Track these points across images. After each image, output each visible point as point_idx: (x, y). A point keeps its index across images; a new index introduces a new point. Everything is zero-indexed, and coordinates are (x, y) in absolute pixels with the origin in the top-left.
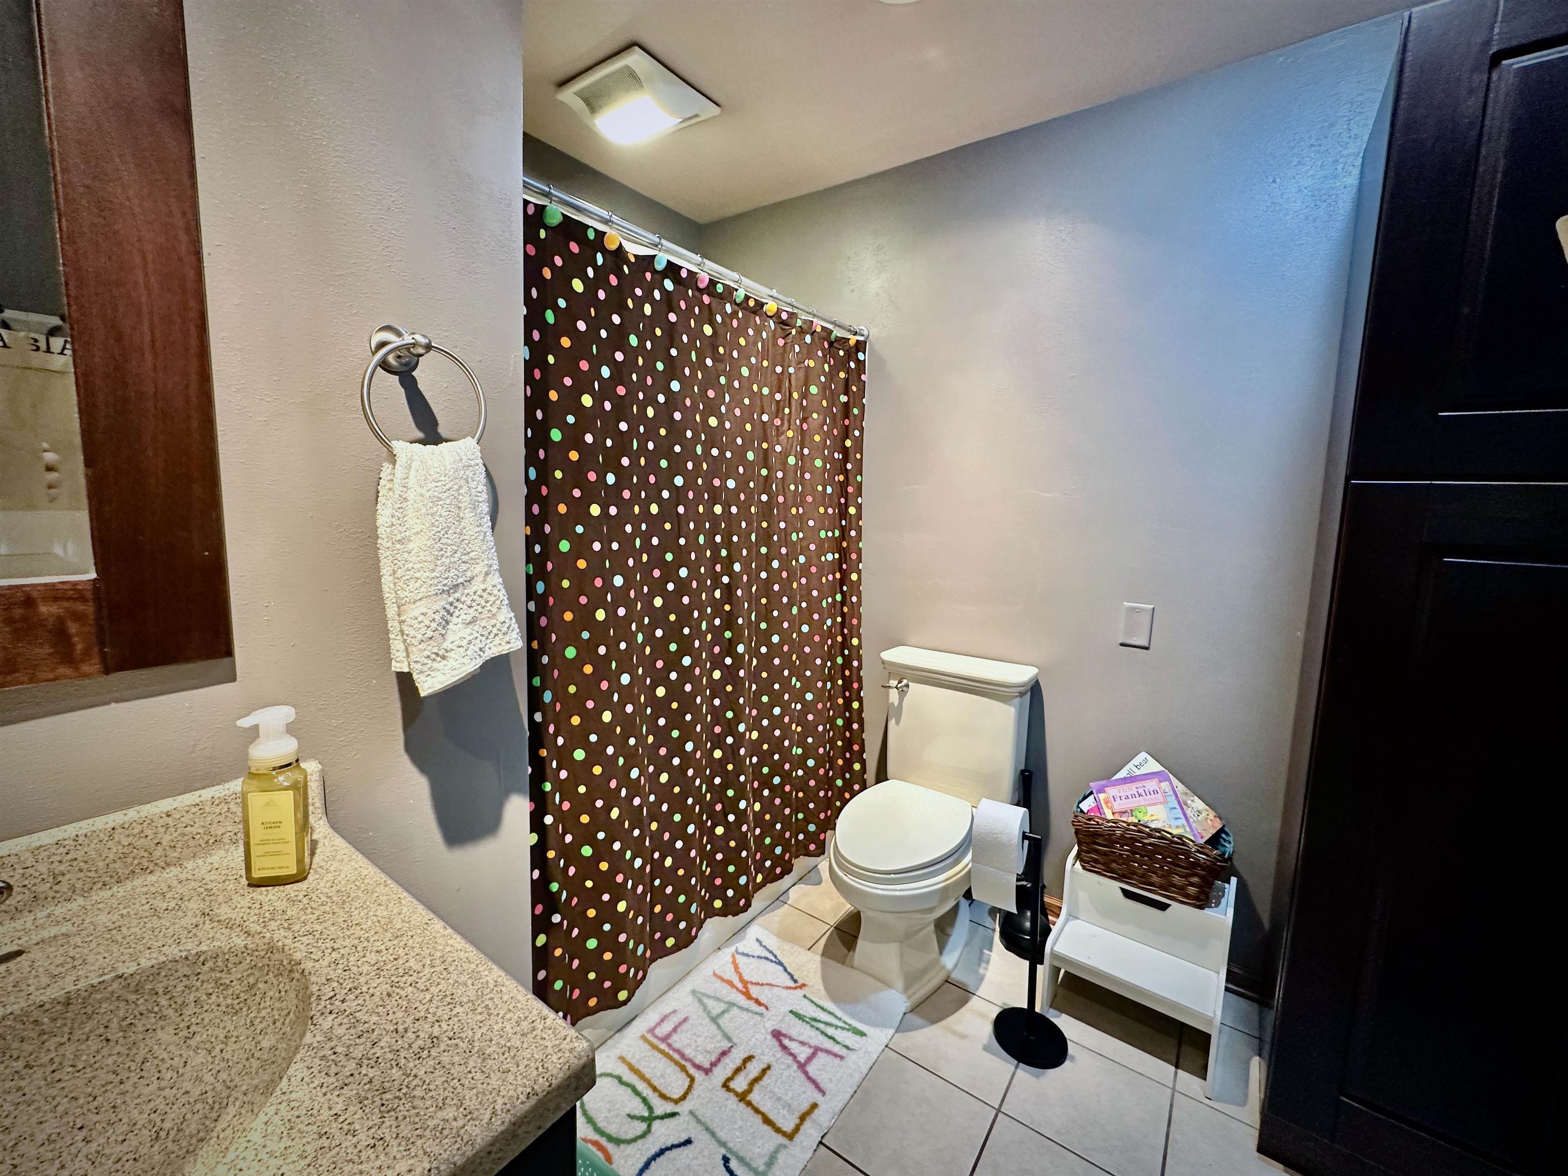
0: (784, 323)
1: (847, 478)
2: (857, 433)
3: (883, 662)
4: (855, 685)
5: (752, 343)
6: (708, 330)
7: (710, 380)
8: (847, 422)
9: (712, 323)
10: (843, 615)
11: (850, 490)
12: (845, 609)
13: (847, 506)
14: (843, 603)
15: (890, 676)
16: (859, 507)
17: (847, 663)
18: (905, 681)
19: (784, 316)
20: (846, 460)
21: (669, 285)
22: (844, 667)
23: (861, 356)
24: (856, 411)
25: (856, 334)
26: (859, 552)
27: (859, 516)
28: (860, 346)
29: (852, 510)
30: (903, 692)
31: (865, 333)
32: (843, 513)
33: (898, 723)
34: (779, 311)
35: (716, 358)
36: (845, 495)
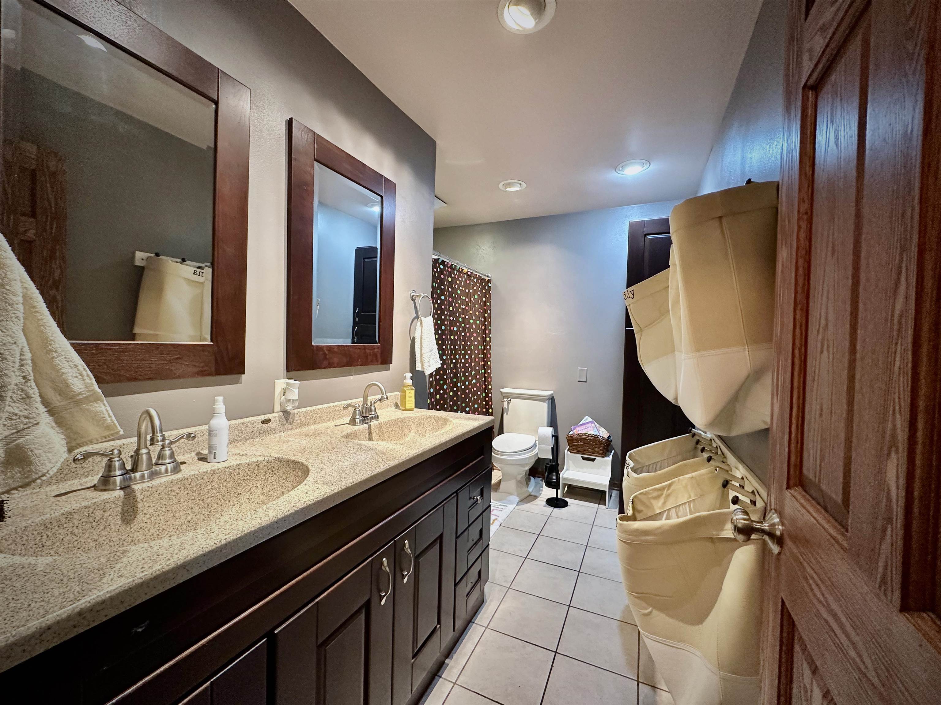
0: (469, 275)
1: (485, 327)
2: (489, 312)
3: (501, 393)
4: (490, 403)
5: (460, 282)
6: (450, 279)
7: (450, 296)
8: (485, 308)
9: (451, 277)
10: (485, 377)
11: (487, 332)
12: (486, 375)
13: (486, 338)
14: (485, 373)
15: (504, 397)
16: (490, 338)
17: (487, 395)
18: (509, 399)
19: (469, 273)
20: (485, 321)
21: (442, 267)
22: (485, 397)
23: (490, 285)
24: (488, 304)
25: (487, 276)
26: (490, 354)
27: (490, 341)
28: (489, 281)
29: (488, 339)
30: (508, 403)
31: (490, 276)
32: (484, 340)
33: (507, 414)
34: (468, 272)
35: (452, 288)
36: (485, 333)
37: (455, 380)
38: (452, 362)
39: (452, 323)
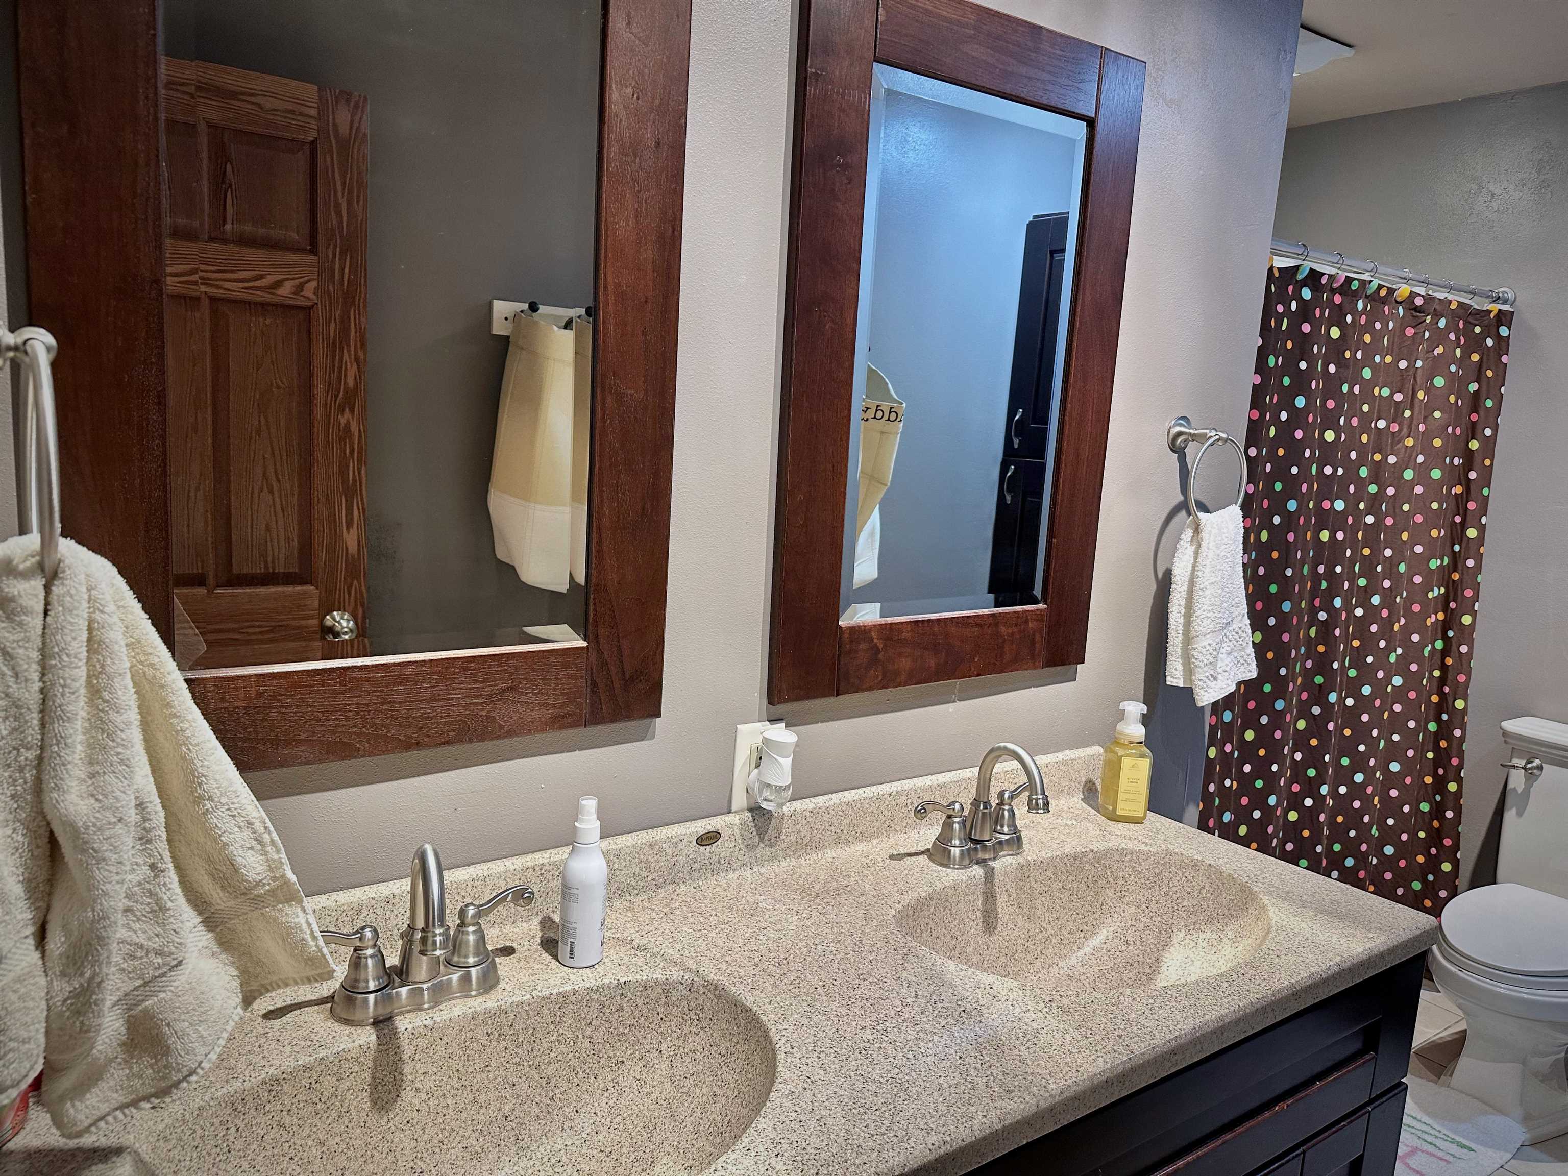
0: (1417, 309)
1: (1468, 489)
2: (1488, 432)
3: (1505, 734)
4: (1455, 761)
5: (1377, 337)
6: (1335, 333)
7: (1331, 387)
8: (1474, 417)
9: (1341, 325)
10: (1444, 668)
11: (1471, 506)
12: (1449, 661)
13: (1464, 526)
14: (1445, 653)
15: (1514, 752)
16: (1482, 529)
17: (1444, 730)
18: (1537, 762)
19: (1419, 301)
20: (1468, 465)
21: (1306, 294)
22: (1437, 736)
23: (1504, 331)
24: (1489, 403)
25: (1497, 300)
26: (1476, 588)
27: (1480, 540)
28: (1504, 318)
29: (1472, 533)
30: (1531, 775)
31: (1511, 296)
32: (1457, 534)
33: (1520, 814)
34: (1412, 295)
35: (1342, 363)
36: (1465, 513)
37: (1319, 680)
38: (1313, 621)
39: (1329, 487)
